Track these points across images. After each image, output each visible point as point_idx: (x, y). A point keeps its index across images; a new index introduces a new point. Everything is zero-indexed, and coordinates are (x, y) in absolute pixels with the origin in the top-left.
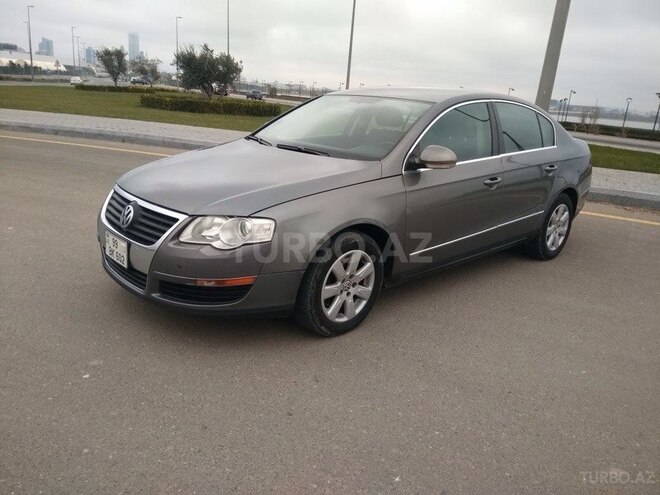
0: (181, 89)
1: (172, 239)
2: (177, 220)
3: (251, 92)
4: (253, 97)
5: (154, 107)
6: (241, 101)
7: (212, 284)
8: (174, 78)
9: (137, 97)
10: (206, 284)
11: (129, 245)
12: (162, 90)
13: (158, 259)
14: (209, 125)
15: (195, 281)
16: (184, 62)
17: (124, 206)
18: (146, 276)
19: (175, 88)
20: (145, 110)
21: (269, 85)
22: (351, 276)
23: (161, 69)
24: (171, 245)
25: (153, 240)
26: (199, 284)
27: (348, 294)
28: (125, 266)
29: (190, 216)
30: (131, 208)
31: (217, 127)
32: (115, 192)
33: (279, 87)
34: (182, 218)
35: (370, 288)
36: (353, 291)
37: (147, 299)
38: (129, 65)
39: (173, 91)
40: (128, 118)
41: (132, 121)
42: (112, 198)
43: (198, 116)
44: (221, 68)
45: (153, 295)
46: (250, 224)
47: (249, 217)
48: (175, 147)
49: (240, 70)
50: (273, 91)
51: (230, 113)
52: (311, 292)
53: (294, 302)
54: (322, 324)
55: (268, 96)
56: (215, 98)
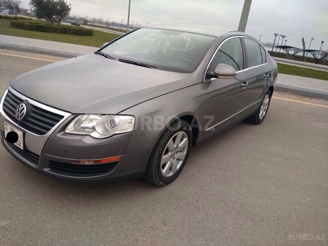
0: (35, 19)
1: (60, 131)
2: (63, 117)
3: (74, 22)
4: (75, 24)
5: (19, 28)
6: (69, 26)
7: (91, 163)
8: (29, 12)
9: (8, 22)
10: (87, 163)
11: (24, 133)
12: (23, 18)
13: (49, 145)
14: (54, 40)
15: (79, 161)
16: (37, 3)
17: (18, 104)
18: (39, 156)
19: (30, 18)
20: (14, 30)
21: (83, 19)
22: (177, 147)
23: (21, 6)
24: (59, 135)
25: (44, 131)
26: (81, 163)
27: (174, 158)
28: (22, 148)
29: (73, 114)
30: (24, 106)
31: (59, 42)
32: (9, 91)
33: (88, 19)
34: (66, 115)
35: (185, 153)
36: (176, 156)
37: (39, 172)
38: (2, 3)
39: (29, 19)
40: (5, 34)
41: (7, 36)
42: (7, 95)
43: (46, 34)
44: (59, 8)
45: (45, 170)
46: (117, 119)
47: (117, 114)
48: (35, 53)
49: (70, 9)
50: (85, 22)
51: (65, 33)
52: (155, 161)
53: (145, 169)
54: (160, 180)
55: (82, 24)
56: (55, 24)
